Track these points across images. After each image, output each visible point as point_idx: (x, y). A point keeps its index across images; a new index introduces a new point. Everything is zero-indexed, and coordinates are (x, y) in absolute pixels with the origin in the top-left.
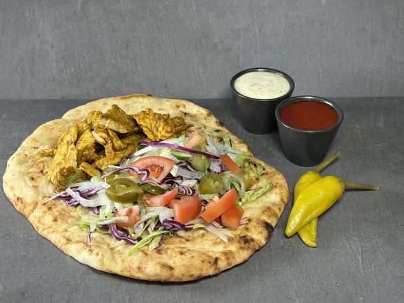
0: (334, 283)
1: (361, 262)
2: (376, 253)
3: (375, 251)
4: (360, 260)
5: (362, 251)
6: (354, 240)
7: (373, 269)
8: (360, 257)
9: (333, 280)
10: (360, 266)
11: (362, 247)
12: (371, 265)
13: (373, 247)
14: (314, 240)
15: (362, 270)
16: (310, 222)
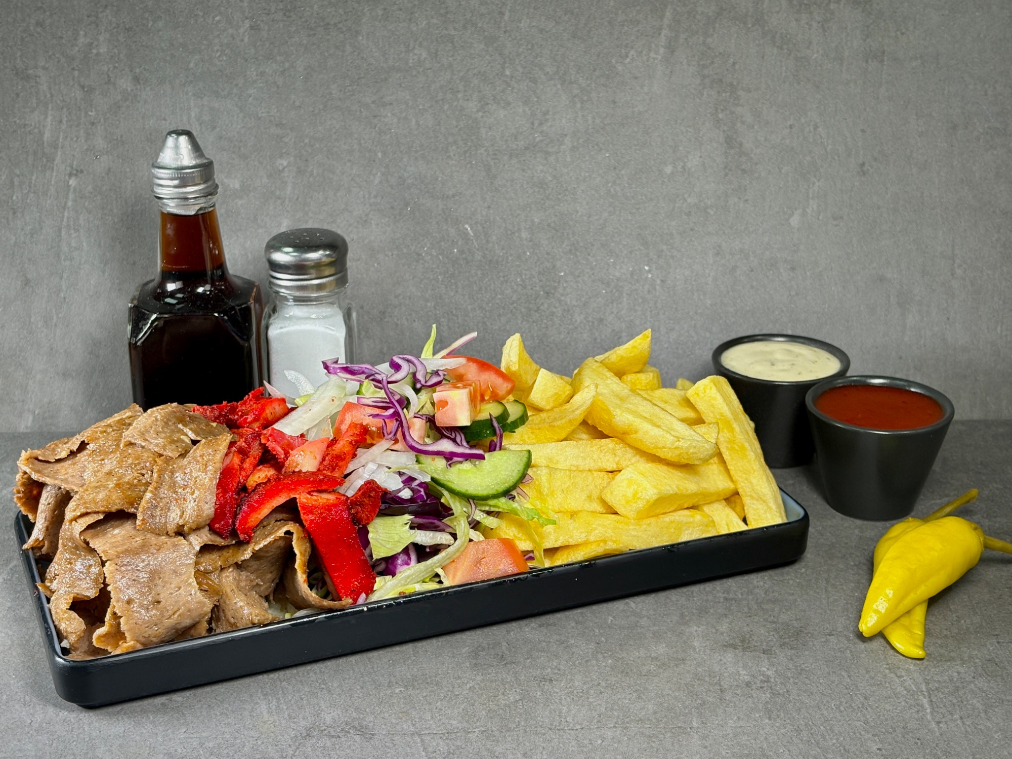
0: (875, 748)
1: (928, 711)
2: (961, 693)
3: (957, 689)
4: (927, 706)
5: (928, 691)
6: (908, 670)
7: (959, 722)
8: (925, 701)
9: (869, 743)
10: (929, 717)
11: (927, 684)
12: (952, 714)
13: (951, 680)
14: (919, 643)
15: (933, 725)
16: (908, 612)
